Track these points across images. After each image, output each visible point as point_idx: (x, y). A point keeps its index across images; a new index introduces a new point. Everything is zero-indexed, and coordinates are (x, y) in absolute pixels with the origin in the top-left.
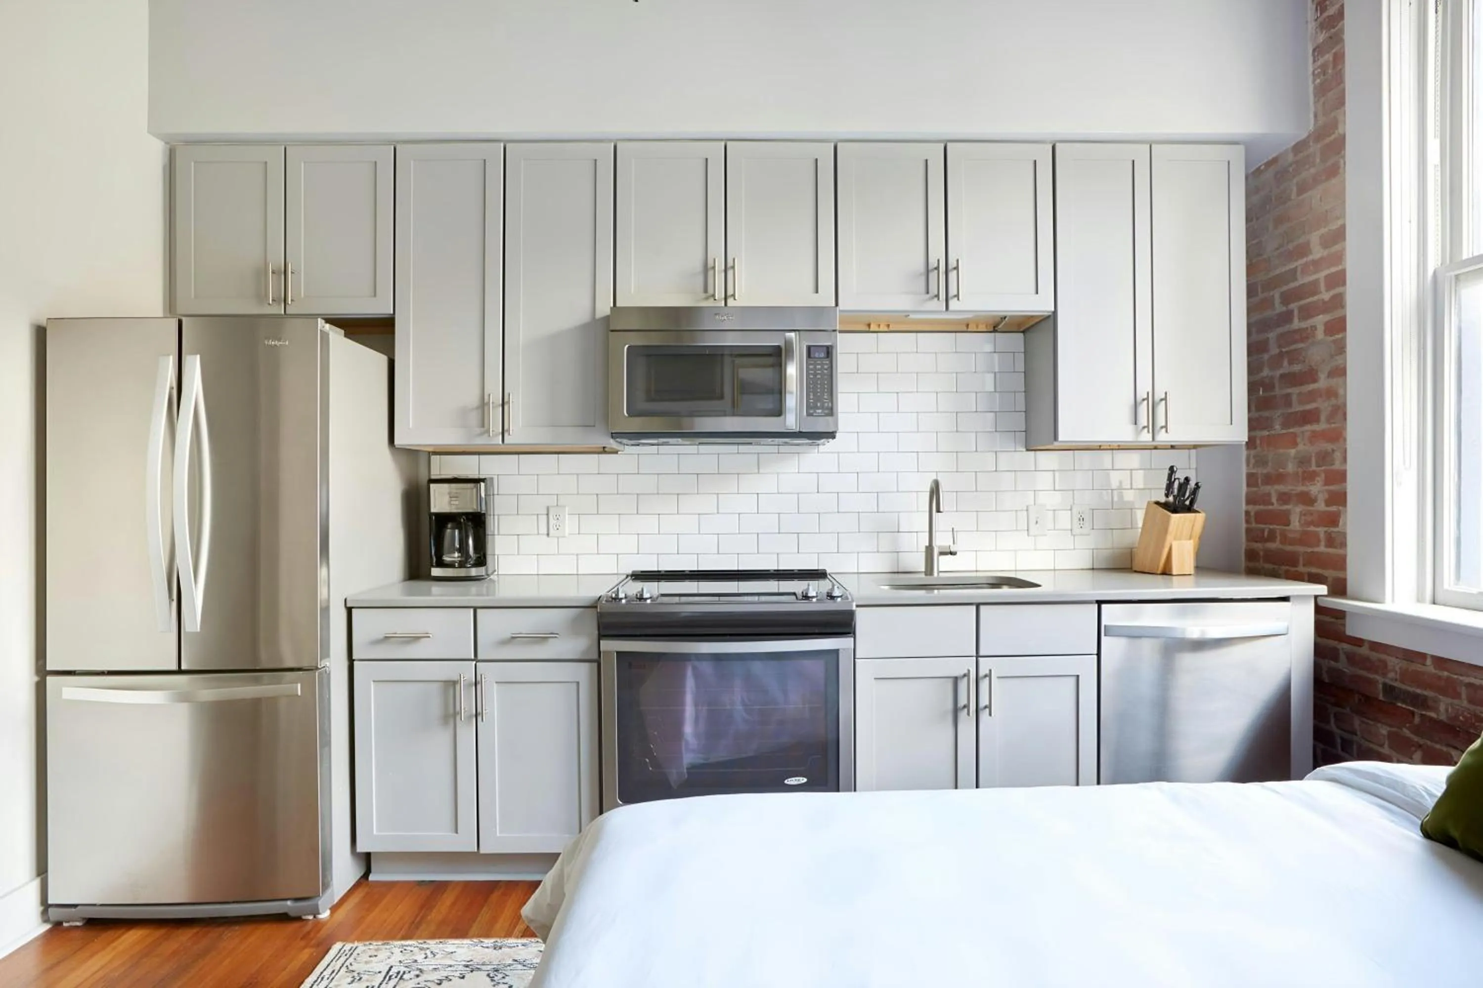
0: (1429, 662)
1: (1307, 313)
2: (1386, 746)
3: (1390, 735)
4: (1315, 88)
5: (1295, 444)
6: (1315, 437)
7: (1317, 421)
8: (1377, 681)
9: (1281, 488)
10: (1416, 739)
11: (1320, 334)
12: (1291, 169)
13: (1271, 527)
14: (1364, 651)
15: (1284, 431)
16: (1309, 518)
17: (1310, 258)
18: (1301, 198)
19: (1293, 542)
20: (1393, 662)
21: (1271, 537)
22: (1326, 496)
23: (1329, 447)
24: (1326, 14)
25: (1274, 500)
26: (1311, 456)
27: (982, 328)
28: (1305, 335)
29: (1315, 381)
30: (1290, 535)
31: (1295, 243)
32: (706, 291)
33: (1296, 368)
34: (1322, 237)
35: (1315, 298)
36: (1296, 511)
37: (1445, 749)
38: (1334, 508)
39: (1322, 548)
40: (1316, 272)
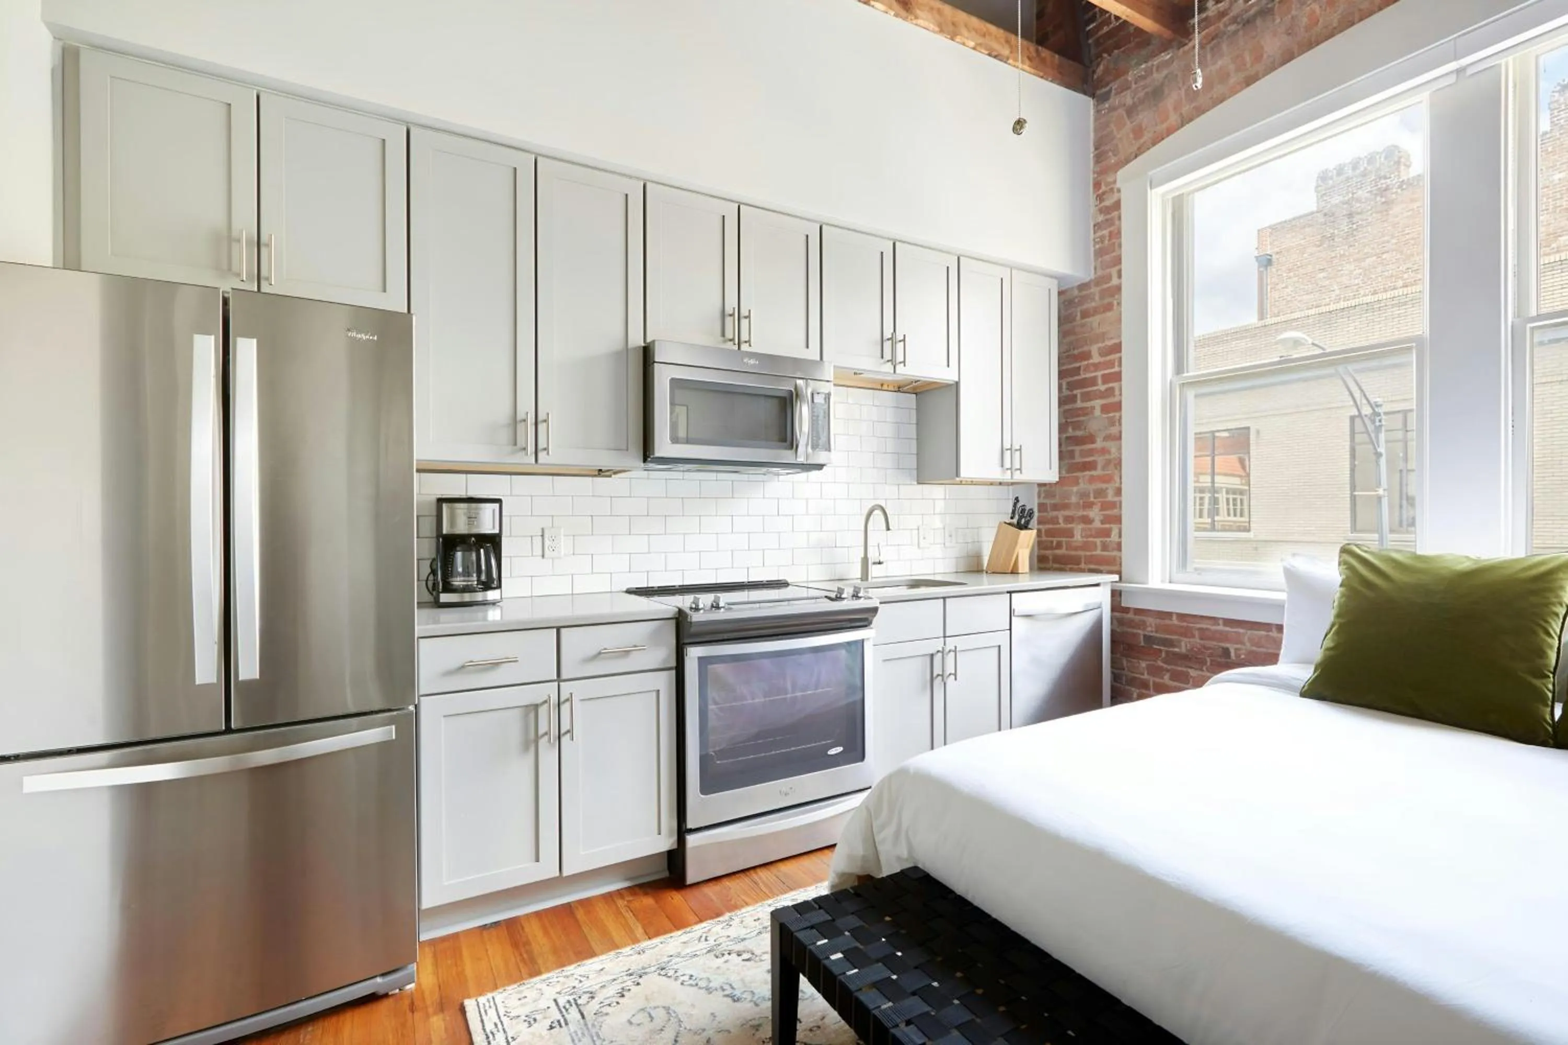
0: (1174, 617)
1: (1087, 397)
2: (1146, 673)
3: (1148, 667)
4: (1095, 251)
5: (1077, 483)
6: (1092, 479)
7: (1095, 468)
8: (1139, 634)
9: (1067, 513)
10: (1165, 666)
11: (1097, 412)
12: (1076, 300)
13: (1059, 539)
14: (1130, 616)
15: (1067, 475)
16: (1089, 533)
17: (1091, 361)
18: (1083, 321)
19: (1076, 549)
20: (1150, 620)
21: (1059, 545)
22: (1102, 518)
23: (1104, 486)
24: (1103, 204)
25: (1061, 521)
26: (1089, 493)
27: (891, 388)
28: (1086, 412)
29: (1093, 442)
30: (1074, 544)
31: (1080, 350)
32: (723, 335)
33: (1079, 433)
34: (1099, 349)
35: (1095, 388)
36: (1078, 530)
37: (1185, 669)
38: (1107, 526)
39: (1098, 552)
40: (1096, 371)
